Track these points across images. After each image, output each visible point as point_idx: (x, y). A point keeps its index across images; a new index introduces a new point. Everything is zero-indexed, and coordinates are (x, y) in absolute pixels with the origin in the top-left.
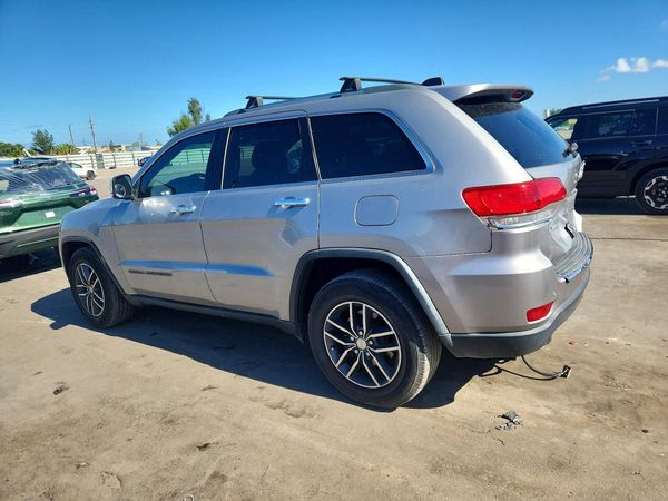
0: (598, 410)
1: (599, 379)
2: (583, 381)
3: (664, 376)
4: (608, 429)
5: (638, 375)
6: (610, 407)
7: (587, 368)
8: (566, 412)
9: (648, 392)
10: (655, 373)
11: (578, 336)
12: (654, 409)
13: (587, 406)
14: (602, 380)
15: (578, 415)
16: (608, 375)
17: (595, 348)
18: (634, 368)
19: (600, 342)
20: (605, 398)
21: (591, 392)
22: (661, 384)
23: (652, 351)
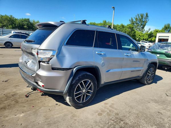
0: (15, 94)
1: (18, 100)
2: (22, 98)
3: (2, 108)
4: (11, 92)
5: (9, 106)
6: (13, 95)
7: (23, 101)
8: (21, 91)
9: (5, 102)
10: (4, 108)
11: (34, 110)
12: (3, 99)
13: (17, 94)
14: (17, 100)
15: (18, 92)
16: (17, 102)
17: (25, 108)
18: (11, 107)
19: (25, 112)
20: (15, 97)
21: (18, 96)
22: (2, 106)
23: (7, 117)
